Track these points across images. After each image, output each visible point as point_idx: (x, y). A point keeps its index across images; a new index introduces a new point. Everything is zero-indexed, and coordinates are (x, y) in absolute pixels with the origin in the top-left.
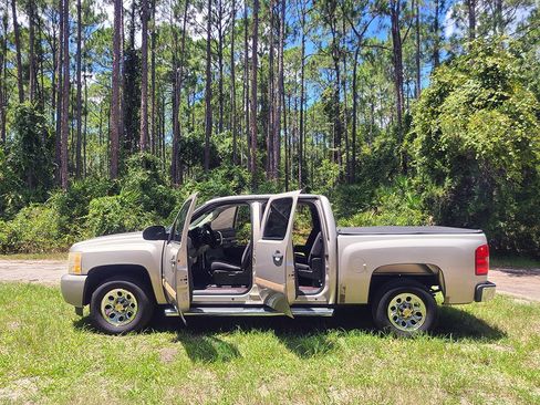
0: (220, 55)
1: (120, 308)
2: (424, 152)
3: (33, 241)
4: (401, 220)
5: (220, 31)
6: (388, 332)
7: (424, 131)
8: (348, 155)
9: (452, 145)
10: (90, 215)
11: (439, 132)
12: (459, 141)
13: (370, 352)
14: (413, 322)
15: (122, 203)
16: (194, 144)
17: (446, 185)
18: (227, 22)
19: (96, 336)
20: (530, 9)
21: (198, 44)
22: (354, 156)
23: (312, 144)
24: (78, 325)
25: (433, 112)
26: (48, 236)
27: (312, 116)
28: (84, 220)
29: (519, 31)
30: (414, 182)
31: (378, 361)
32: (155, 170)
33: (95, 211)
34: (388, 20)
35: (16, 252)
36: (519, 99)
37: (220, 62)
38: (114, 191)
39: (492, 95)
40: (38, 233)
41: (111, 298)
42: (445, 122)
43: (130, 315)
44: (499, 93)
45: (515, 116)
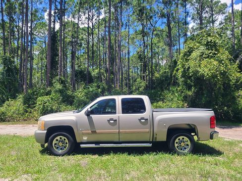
0: (93, 34)
1: (61, 144)
2: (183, 76)
3: (12, 116)
4: (174, 105)
5: (92, 24)
6: (175, 153)
7: (183, 67)
8: (149, 77)
9: (194, 73)
10: (37, 104)
11: (189, 68)
12: (198, 72)
13: (168, 161)
14: (185, 148)
15: (52, 99)
16: (81, 72)
17: (192, 90)
18: (96, 20)
19: (51, 157)
20: (224, 15)
21: (83, 29)
22: (152, 77)
23: (132, 72)
24: (42, 152)
25: (186, 59)
26: (18, 114)
27: (132, 60)
28: (35, 107)
29: (220, 24)
30: (179, 89)
31: (172, 165)
32: (65, 84)
33: (40, 103)
34: (165, 20)
35: (4, 121)
36: (222, 54)
37: (93, 37)
38: (48, 93)
39: (211, 53)
40: (14, 113)
41: (57, 140)
42: (192, 64)
43: (65, 147)
44: (213, 52)
45: (220, 61)
